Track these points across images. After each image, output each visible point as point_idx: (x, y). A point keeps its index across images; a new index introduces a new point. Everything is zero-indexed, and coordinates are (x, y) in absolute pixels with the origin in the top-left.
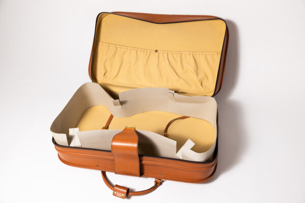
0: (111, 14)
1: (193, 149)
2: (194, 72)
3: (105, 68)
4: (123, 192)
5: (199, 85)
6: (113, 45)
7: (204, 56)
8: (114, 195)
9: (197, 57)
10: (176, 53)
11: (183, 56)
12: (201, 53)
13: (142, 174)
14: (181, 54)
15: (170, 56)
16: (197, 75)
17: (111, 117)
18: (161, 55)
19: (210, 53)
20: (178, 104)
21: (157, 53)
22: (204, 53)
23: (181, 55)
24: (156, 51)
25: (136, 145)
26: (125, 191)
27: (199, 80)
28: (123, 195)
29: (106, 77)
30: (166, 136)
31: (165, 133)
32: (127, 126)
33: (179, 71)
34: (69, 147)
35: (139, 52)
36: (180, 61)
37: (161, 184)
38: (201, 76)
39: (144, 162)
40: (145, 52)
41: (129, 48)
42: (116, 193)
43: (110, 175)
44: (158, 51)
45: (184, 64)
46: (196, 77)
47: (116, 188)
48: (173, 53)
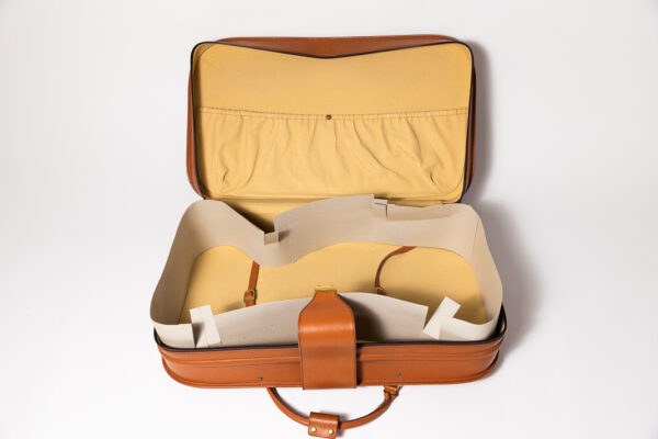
0: (217, 45)
1: (458, 316)
2: (414, 155)
3: (223, 164)
4: (330, 426)
5: (427, 179)
6: (232, 113)
7: (430, 119)
8: (311, 434)
9: (415, 122)
10: (370, 117)
11: (387, 122)
12: (423, 114)
13: (359, 381)
14: (382, 119)
15: (360, 125)
16: (421, 159)
17: (256, 268)
18: (339, 125)
19: (441, 113)
20: (393, 224)
21: (330, 122)
22: (429, 114)
23: (383, 122)
24: (329, 117)
25: (351, 327)
26: (335, 423)
27: (427, 170)
28: (331, 431)
29: (228, 183)
30: (382, 292)
31: (377, 288)
32: (317, 288)
33: (383, 154)
34: (196, 350)
35: (291, 122)
36: (380, 134)
37: (397, 394)
38: (429, 160)
39: (363, 357)
40: (305, 122)
41: (269, 115)
42: (313, 429)
43: (289, 394)
44: (333, 117)
45: (390, 138)
46: (418, 164)
47: (313, 419)
48: (365, 117)
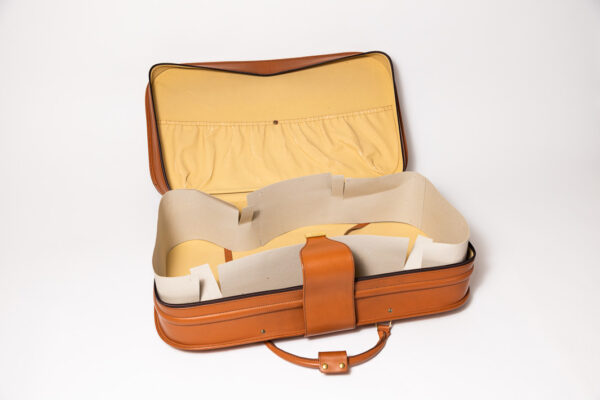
2: (354, 145)
3: (185, 167)
4: (340, 361)
5: (368, 164)
6: (189, 124)
7: (363, 117)
9: (351, 120)
10: (312, 119)
11: (327, 122)
12: (356, 113)
13: (357, 320)
14: (323, 120)
15: (304, 126)
16: (361, 148)
18: (286, 128)
19: (372, 111)
21: (278, 126)
22: (361, 113)
23: (323, 122)
24: (276, 122)
26: (343, 358)
27: (368, 157)
28: (341, 366)
29: (191, 184)
33: (327, 148)
35: (243, 129)
36: (324, 132)
38: (368, 149)
39: (360, 293)
40: (256, 128)
41: (222, 124)
42: (324, 367)
44: (279, 122)
45: (332, 134)
46: (360, 153)
48: (308, 120)
